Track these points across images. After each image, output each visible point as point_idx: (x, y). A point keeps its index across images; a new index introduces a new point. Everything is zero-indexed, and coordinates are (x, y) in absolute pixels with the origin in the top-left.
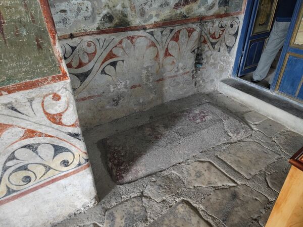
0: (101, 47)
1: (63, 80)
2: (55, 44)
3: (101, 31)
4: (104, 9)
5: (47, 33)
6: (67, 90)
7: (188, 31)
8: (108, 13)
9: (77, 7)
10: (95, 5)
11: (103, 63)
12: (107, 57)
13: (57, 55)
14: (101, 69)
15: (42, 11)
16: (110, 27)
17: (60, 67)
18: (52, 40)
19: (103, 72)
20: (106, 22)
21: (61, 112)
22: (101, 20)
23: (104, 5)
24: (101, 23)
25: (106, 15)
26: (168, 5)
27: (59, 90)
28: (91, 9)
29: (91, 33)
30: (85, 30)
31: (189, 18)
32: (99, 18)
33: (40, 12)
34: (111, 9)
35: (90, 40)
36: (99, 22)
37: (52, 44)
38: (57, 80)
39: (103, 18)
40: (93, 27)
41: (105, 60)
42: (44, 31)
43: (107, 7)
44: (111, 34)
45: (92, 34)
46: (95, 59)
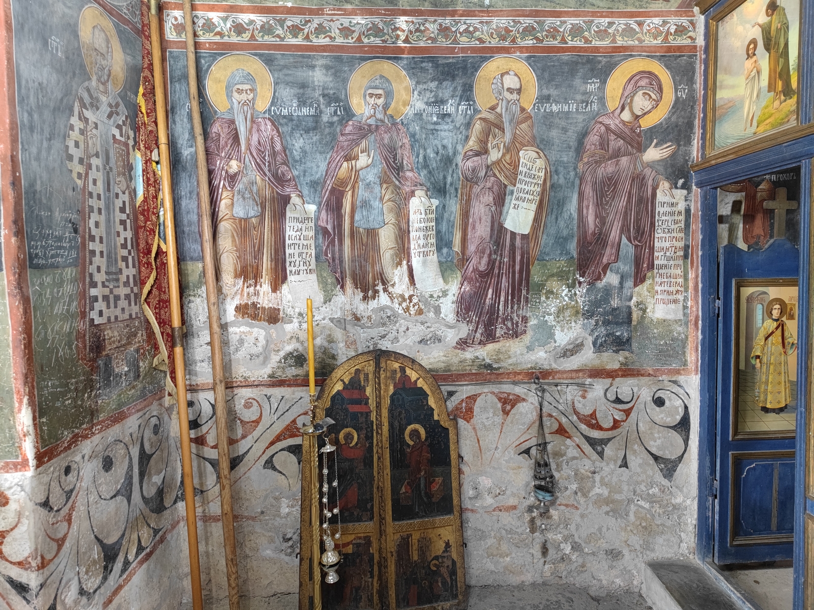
0: (273, 411)
1: (20, 471)
2: (20, 410)
3: (277, 382)
4: (289, 344)
5: (13, 394)
6: (23, 490)
7: (500, 399)
8: (297, 351)
9: (238, 337)
10: (271, 336)
11: (272, 443)
12: (282, 432)
13: (19, 428)
14: (265, 457)
15: (12, 365)
16: (297, 376)
17: (20, 447)
18: (17, 405)
19: (269, 464)
20: (290, 366)
21: (4, 529)
22: (280, 362)
23: (288, 337)
24: (278, 368)
25: (291, 353)
26: (440, 341)
27: (10, 488)
28: (264, 342)
29: (256, 383)
30: (245, 378)
31: (501, 371)
32: (275, 359)
33: (9, 365)
34: (302, 343)
35: (252, 396)
36: (275, 365)
37: (16, 410)
38: (11, 469)
39: (285, 358)
40: (263, 373)
41: (278, 439)
42: (8, 392)
43: (294, 340)
44: (296, 389)
45: (257, 386)
46: (256, 433)
